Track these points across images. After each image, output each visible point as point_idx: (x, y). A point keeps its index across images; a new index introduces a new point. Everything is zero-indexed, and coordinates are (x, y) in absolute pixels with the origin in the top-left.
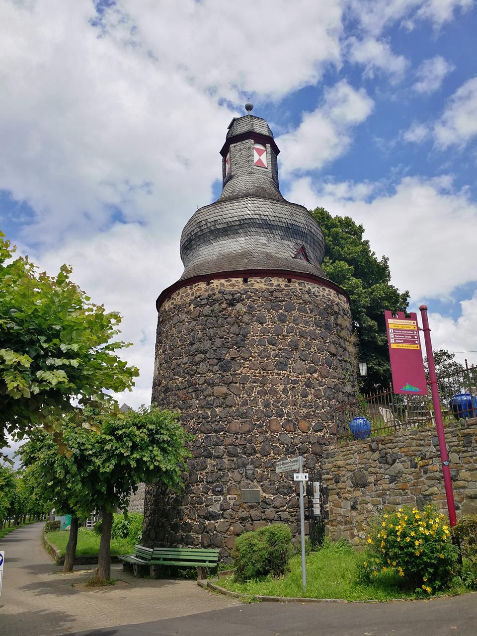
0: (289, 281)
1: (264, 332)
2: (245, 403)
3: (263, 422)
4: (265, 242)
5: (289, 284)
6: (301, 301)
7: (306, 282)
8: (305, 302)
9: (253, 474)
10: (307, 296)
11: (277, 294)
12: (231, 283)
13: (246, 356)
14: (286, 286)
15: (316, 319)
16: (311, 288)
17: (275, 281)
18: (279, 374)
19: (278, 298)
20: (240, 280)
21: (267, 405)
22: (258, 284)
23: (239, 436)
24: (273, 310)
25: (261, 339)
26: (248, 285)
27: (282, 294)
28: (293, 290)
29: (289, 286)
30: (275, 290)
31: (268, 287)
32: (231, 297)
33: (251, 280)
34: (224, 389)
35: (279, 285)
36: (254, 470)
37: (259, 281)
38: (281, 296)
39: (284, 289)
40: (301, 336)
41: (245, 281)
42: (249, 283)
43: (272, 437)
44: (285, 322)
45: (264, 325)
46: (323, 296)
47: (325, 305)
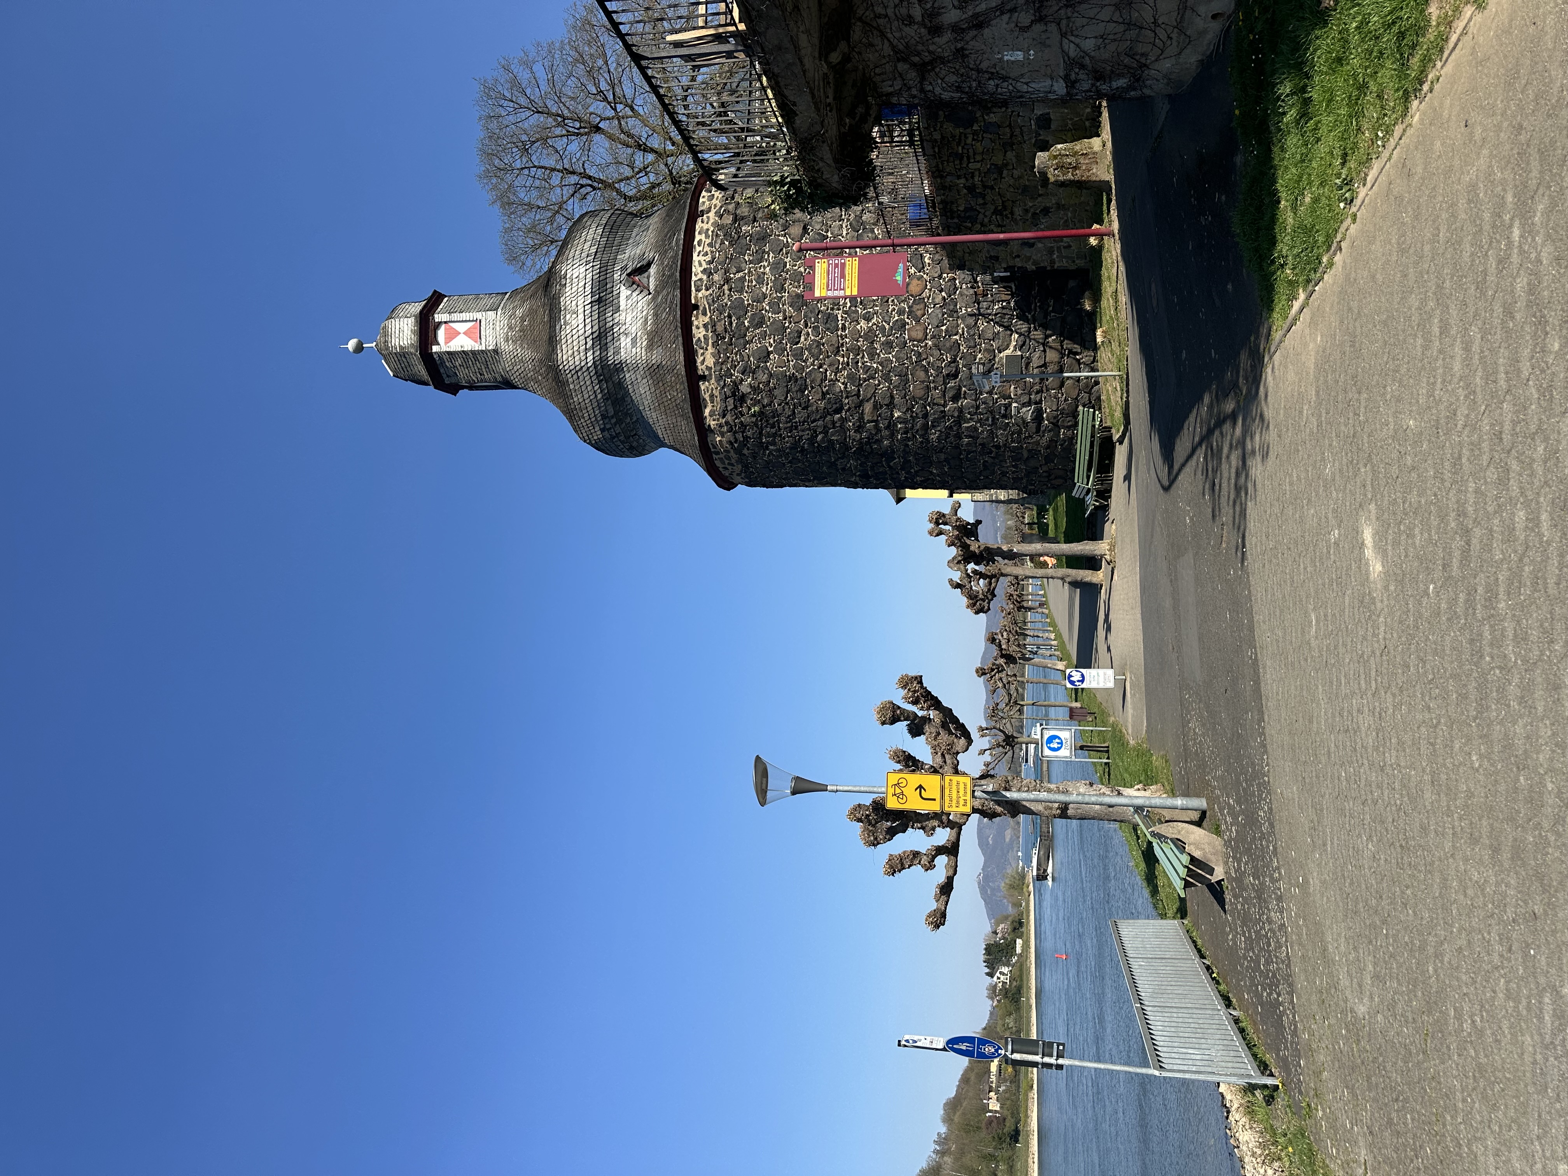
0: (696, 307)
1: (781, 350)
2: (887, 378)
3: (913, 350)
4: (629, 339)
5: (701, 308)
6: (726, 287)
7: (694, 278)
8: (727, 281)
9: (984, 364)
10: (716, 277)
11: (720, 328)
12: (708, 399)
13: (819, 377)
14: (705, 314)
15: (751, 262)
16: (702, 269)
17: (699, 333)
18: (844, 328)
19: (725, 328)
20: (703, 386)
21: (889, 345)
22: (706, 360)
23: (932, 385)
24: (745, 335)
25: (793, 355)
26: (710, 375)
27: (719, 321)
28: (710, 301)
29: (705, 308)
30: (714, 331)
31: (710, 344)
32: (731, 401)
33: (701, 368)
34: (868, 407)
35: (705, 326)
36: (979, 363)
37: (702, 358)
38: (723, 322)
39: (710, 317)
40: (782, 289)
41: (704, 378)
42: (707, 373)
43: (933, 337)
44: (763, 317)
45: (770, 349)
46: (710, 245)
47: (727, 243)
